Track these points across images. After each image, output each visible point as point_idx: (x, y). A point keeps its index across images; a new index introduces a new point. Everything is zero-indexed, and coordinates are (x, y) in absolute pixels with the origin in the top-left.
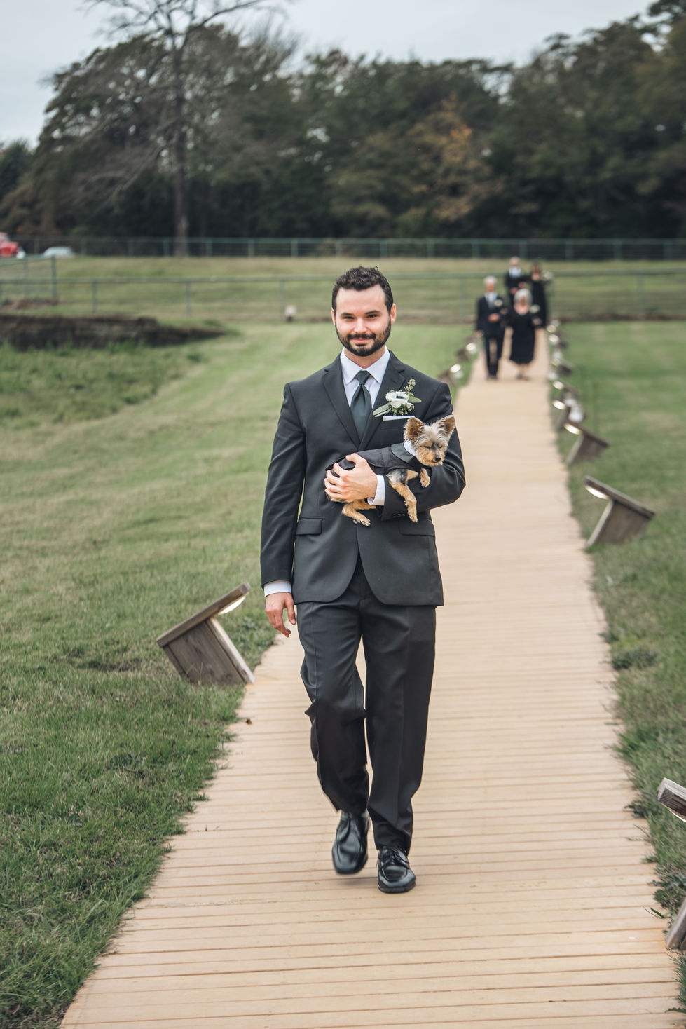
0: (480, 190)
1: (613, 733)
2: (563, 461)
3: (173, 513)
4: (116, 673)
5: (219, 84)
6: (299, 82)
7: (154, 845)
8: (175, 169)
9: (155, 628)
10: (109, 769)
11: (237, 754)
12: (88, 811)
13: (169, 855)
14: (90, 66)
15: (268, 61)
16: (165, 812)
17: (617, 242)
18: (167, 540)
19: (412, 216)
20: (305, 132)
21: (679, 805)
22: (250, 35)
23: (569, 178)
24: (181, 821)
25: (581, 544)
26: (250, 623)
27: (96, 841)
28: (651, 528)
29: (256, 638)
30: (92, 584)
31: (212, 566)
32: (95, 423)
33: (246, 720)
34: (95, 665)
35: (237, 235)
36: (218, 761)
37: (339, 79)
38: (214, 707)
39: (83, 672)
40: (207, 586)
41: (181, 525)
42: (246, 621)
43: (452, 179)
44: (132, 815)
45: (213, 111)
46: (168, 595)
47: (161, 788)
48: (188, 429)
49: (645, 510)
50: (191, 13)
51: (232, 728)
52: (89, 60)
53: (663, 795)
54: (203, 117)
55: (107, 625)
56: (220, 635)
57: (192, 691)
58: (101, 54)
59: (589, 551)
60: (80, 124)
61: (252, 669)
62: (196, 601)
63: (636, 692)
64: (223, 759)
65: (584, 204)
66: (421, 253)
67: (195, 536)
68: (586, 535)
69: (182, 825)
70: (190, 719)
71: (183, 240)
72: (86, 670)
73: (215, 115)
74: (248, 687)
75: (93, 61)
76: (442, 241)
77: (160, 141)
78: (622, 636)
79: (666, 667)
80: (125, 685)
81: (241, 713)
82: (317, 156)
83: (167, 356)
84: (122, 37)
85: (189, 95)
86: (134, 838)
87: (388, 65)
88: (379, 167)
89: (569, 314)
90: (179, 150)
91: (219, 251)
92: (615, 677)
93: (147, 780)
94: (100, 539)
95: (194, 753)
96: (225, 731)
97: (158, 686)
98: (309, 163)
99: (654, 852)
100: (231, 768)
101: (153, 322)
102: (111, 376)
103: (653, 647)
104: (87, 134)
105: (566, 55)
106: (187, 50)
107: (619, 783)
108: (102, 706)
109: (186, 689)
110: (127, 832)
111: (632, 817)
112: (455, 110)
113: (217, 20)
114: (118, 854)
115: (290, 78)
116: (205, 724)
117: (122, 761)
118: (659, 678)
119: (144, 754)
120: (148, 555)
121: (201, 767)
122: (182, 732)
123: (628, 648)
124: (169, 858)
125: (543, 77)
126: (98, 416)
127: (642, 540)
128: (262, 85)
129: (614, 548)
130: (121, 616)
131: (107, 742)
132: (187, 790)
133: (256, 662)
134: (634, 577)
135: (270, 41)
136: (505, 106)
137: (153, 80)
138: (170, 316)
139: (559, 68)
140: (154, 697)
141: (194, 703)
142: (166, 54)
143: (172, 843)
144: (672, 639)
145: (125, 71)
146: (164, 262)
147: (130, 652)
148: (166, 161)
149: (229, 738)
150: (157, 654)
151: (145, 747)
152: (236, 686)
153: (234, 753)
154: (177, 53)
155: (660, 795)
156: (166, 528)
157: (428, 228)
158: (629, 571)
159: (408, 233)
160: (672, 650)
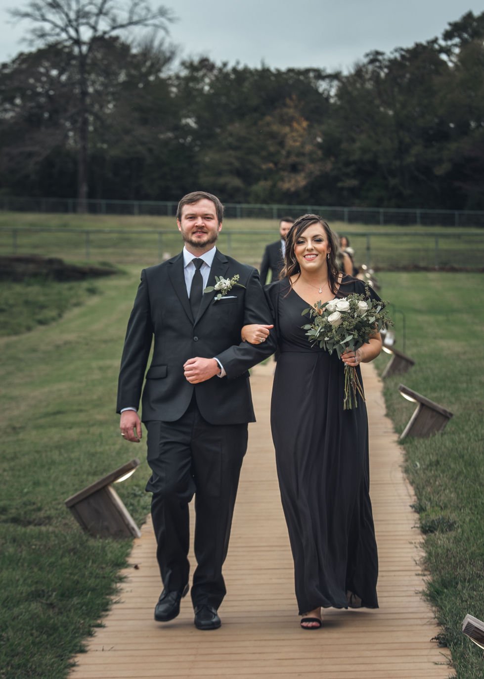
0: (314, 168)
1: (423, 582)
2: (379, 375)
3: (75, 408)
4: (31, 527)
5: (115, 82)
6: (176, 82)
7: (62, 660)
8: (79, 146)
9: (63, 493)
10: (26, 601)
11: (127, 592)
12: (10, 633)
13: (74, 668)
14: (15, 66)
15: (152, 65)
16: (71, 635)
17: (418, 211)
18: (70, 428)
19: (261, 187)
20: (180, 120)
21: (480, 636)
22: (139, 45)
23: (381, 161)
24: (84, 642)
25: (395, 437)
26: (138, 491)
27: (17, 656)
28: (449, 426)
29: (142, 503)
30: (13, 459)
31: (107, 448)
32: (14, 338)
33: (134, 566)
34: (15, 520)
35: (126, 198)
36: (112, 597)
37: (207, 80)
38: (109, 555)
39: (6, 525)
40: (103, 462)
41: (82, 417)
42: (135, 490)
43: (293, 159)
44: (45, 637)
45: (109, 102)
46: (73, 469)
47: (68, 617)
48: (87, 344)
49: (445, 411)
50: (94, 28)
51: (124, 572)
52: (14, 62)
53: (466, 627)
54: (101, 107)
55: (26, 490)
56: (114, 499)
57: (93, 543)
58: (25, 57)
59: (401, 442)
60: (6, 110)
61: (139, 527)
62: (95, 474)
63: (440, 551)
64: (116, 595)
65: (393, 182)
66: (268, 215)
67: (93, 425)
68: (398, 431)
69: (85, 646)
70: (90, 564)
71: (83, 201)
72: (8, 524)
73: (111, 106)
74: (136, 541)
75: (18, 62)
76: (284, 207)
77: (68, 124)
78: (428, 507)
79: (463, 532)
80: (40, 537)
81: (131, 561)
82: (189, 139)
83: (70, 289)
84: (40, 44)
85: (91, 90)
86: (46, 655)
87: (246, 70)
88: (237, 148)
89: (381, 265)
90: (82, 131)
91: (112, 210)
92: (423, 538)
93: (56, 610)
94: (18, 425)
95: (93, 590)
96: (118, 574)
97: (65, 537)
98: (183, 145)
99: (455, 673)
100: (123, 603)
101: (60, 262)
102: (27, 303)
103: (453, 516)
104: (12, 117)
105: (380, 68)
106: (90, 55)
107: (428, 620)
108: (21, 552)
109: (87, 540)
110: (40, 650)
111: (437, 647)
112: (296, 107)
113: (114, 33)
114: (34, 667)
115: (170, 78)
116: (102, 568)
117: (37, 595)
118: (457, 541)
119: (54, 590)
120: (56, 438)
121: (98, 602)
122: (84, 575)
123: (433, 517)
124: (73, 671)
125: (363, 84)
126: (16, 333)
127: (442, 435)
128: (147, 84)
129: (421, 441)
130: (36, 484)
131: (25, 580)
132: (87, 620)
133: (142, 522)
134: (438, 462)
135: (154, 51)
136: (335, 104)
137: (64, 78)
138: (73, 258)
139: (376, 76)
140: (62, 546)
141: (93, 551)
142: (74, 57)
143: (76, 660)
144: (468, 510)
145: (42, 70)
146: (69, 218)
147: (43, 512)
148: (72, 140)
149: (121, 579)
150: (65, 513)
151: (55, 584)
152: (126, 540)
153: (125, 591)
154: (82, 57)
155: (464, 627)
156: (70, 418)
157: (274, 196)
158: (434, 458)
159: (258, 200)
160: (467, 520)
